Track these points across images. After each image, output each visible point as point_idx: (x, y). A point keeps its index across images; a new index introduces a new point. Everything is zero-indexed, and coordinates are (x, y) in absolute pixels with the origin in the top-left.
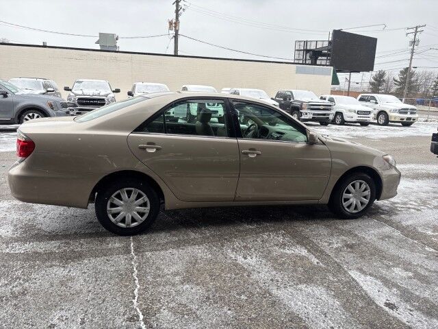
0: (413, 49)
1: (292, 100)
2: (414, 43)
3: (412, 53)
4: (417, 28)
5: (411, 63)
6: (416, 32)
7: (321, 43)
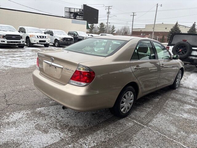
0: (108, 16)
1: (77, 36)
2: (108, 13)
3: (108, 17)
4: (109, 7)
5: (108, 21)
6: (109, 9)
7: (76, 9)
